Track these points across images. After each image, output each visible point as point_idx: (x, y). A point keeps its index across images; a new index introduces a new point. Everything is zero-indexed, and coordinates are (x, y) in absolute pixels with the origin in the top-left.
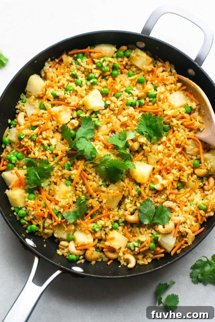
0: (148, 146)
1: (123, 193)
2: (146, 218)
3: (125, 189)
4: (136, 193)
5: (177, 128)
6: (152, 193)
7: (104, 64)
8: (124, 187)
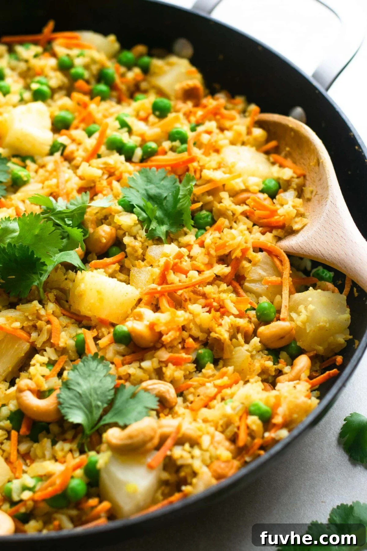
0: (139, 238)
1: (34, 335)
2: (79, 408)
3: (39, 323)
4: (71, 343)
5: (230, 223)
6: (118, 353)
7: (78, 62)
8: (39, 317)
